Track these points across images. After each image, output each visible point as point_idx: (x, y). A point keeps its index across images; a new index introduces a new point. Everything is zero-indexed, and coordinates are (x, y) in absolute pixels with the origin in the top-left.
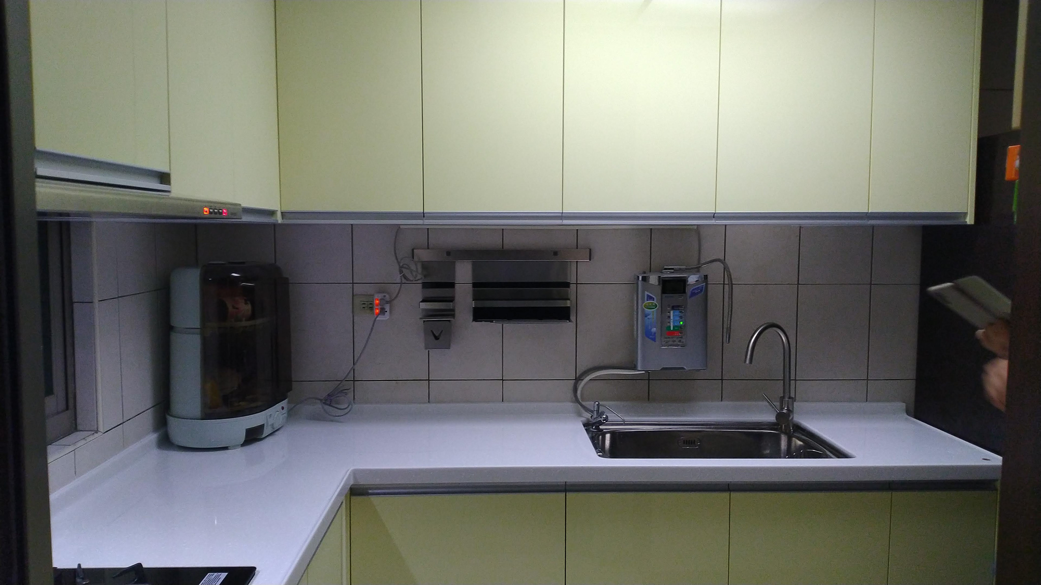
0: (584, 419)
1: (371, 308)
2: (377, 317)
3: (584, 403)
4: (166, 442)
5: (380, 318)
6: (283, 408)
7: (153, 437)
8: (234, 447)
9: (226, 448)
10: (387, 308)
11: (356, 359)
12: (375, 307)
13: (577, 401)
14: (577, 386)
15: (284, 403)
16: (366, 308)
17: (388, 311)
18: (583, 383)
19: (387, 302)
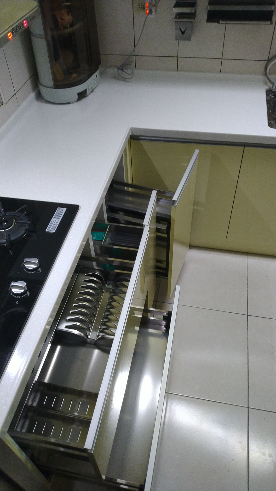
0: (267, 87)
1: (144, 8)
2: (148, 16)
3: (270, 77)
4: (39, 97)
5: (149, 16)
6: (96, 76)
7: (33, 95)
8: (73, 102)
9: (69, 103)
10: (153, 9)
11: (136, 43)
12: (146, 9)
13: (266, 74)
14: (268, 64)
15: (97, 73)
16: (141, 8)
17: (154, 12)
18: (272, 63)
19: (153, 6)
